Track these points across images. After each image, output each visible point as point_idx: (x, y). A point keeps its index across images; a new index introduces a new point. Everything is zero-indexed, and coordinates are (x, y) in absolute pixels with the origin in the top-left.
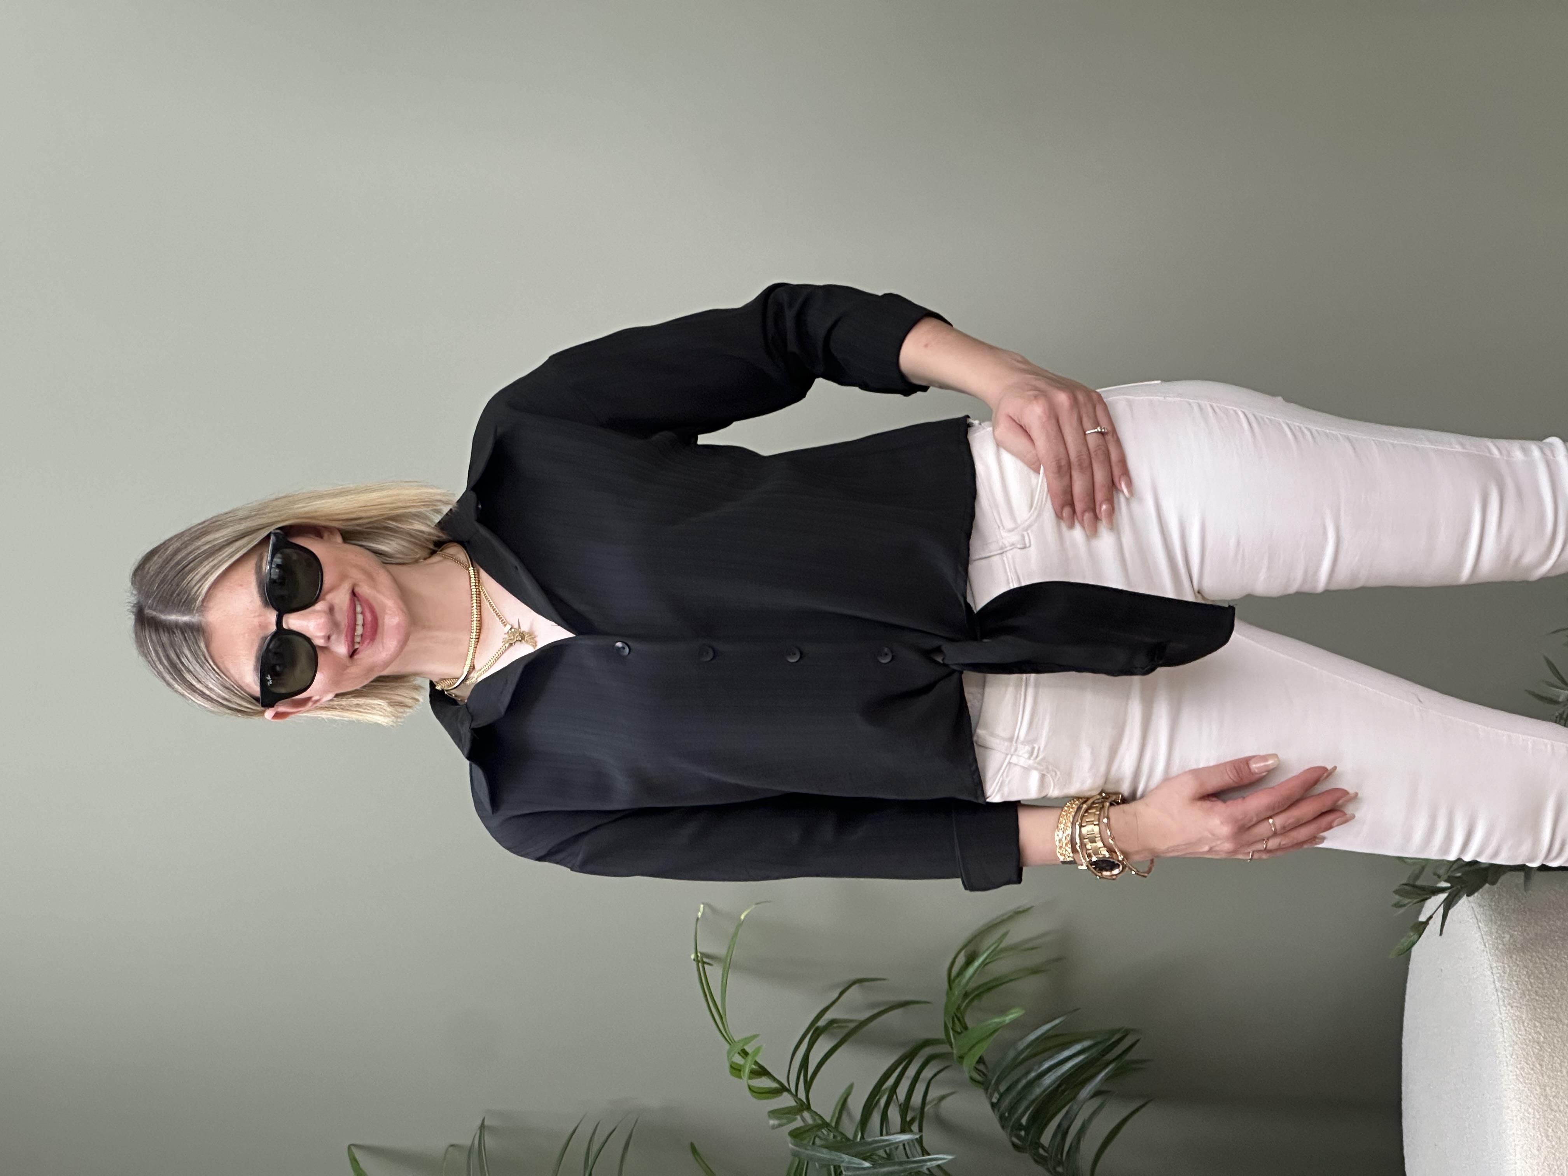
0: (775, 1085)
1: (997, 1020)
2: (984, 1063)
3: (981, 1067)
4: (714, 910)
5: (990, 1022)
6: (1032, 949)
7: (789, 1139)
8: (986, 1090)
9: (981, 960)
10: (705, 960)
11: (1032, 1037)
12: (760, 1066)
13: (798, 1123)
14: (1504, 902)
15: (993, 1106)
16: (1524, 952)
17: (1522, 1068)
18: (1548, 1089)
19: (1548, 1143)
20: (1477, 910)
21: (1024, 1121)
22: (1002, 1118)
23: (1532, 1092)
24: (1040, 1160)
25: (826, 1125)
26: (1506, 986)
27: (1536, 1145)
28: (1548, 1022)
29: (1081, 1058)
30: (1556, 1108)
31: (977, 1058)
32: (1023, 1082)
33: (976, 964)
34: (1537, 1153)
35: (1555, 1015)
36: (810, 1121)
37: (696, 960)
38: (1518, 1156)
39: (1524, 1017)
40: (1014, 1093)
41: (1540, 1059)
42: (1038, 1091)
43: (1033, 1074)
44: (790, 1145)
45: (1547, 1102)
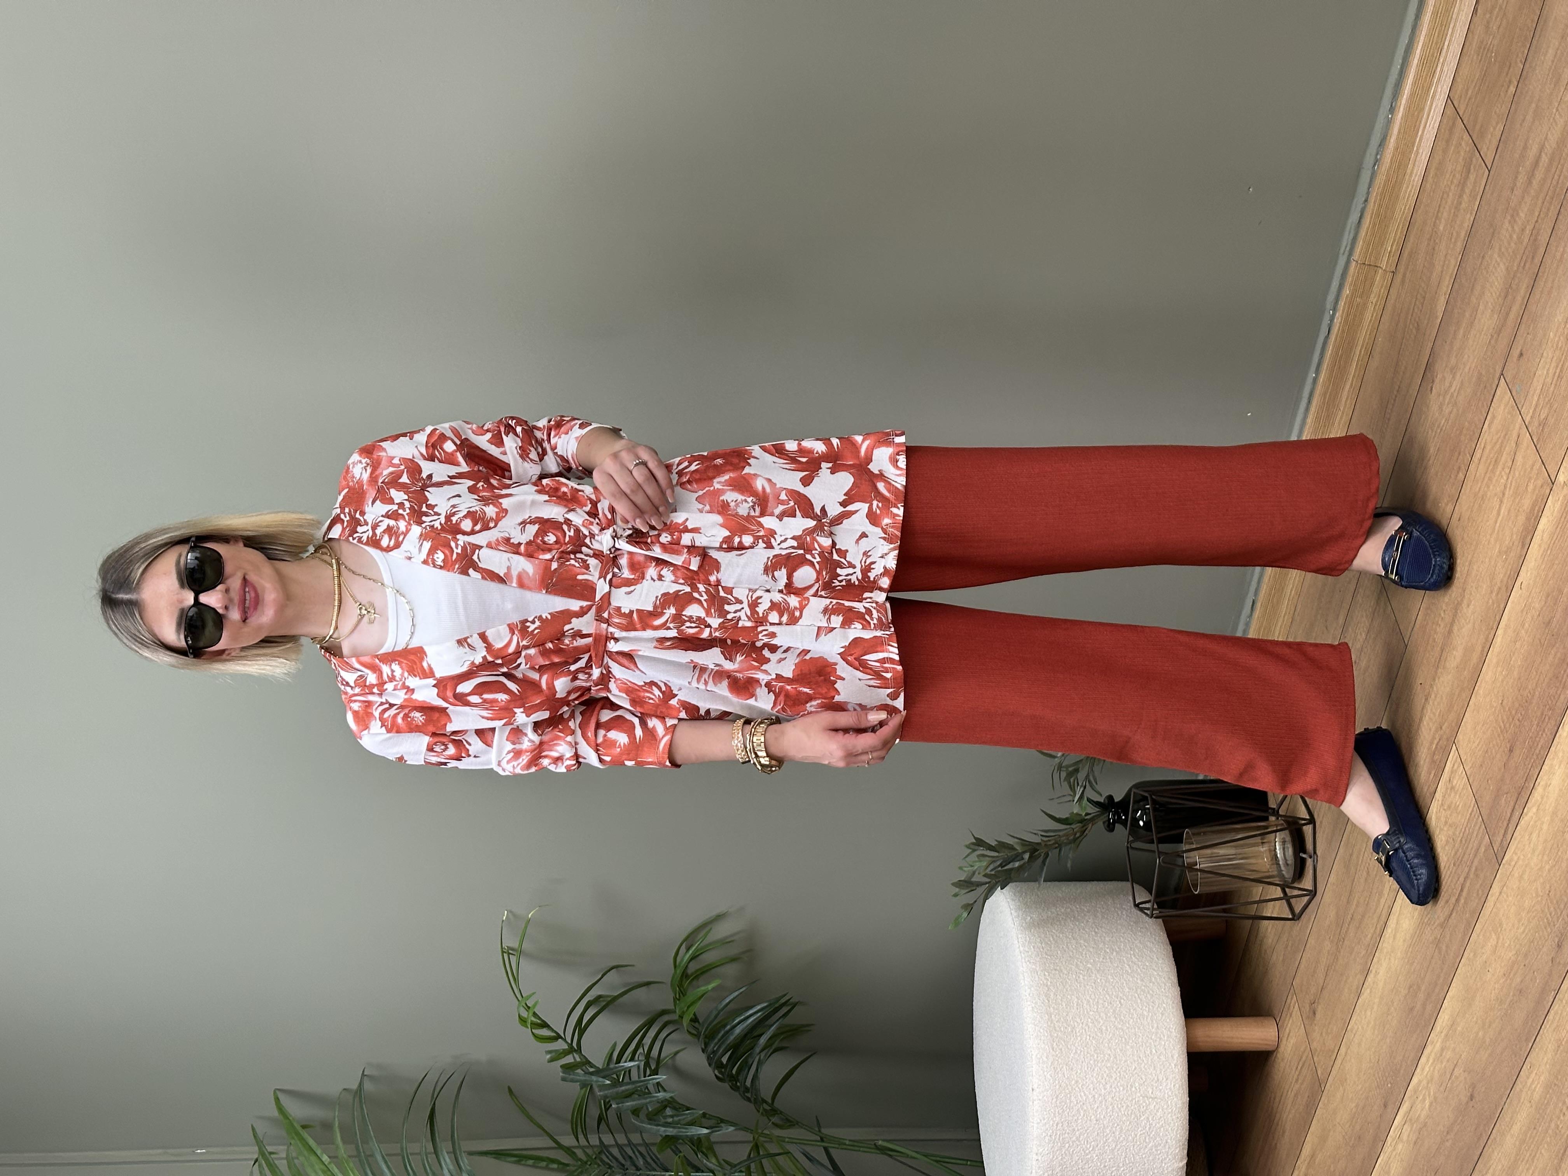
0: (554, 1034)
1: (703, 988)
2: (699, 1022)
3: (696, 1025)
4: (515, 915)
5: (698, 990)
6: (730, 942)
7: (560, 1069)
8: (699, 1039)
9: (694, 948)
10: (511, 952)
11: (727, 1000)
12: (543, 1021)
13: (569, 1059)
14: (1028, 897)
15: (703, 1051)
16: (1039, 928)
17: (1036, 1003)
18: (1053, 1016)
19: (1054, 1053)
20: (1011, 903)
21: (724, 1060)
22: (709, 1058)
23: (1042, 1018)
24: (735, 1088)
25: (589, 1063)
26: (1027, 949)
27: (1045, 1054)
28: (1053, 972)
29: (759, 1014)
30: (1058, 1029)
31: (692, 1016)
32: (722, 1032)
33: (691, 952)
34: (1045, 1059)
35: (1058, 968)
36: (578, 1059)
37: (503, 952)
38: (1034, 1062)
39: (1038, 969)
40: (716, 1040)
41: (1047, 996)
42: (732, 1038)
43: (728, 1027)
44: (561, 1074)
45: (1052, 1025)
